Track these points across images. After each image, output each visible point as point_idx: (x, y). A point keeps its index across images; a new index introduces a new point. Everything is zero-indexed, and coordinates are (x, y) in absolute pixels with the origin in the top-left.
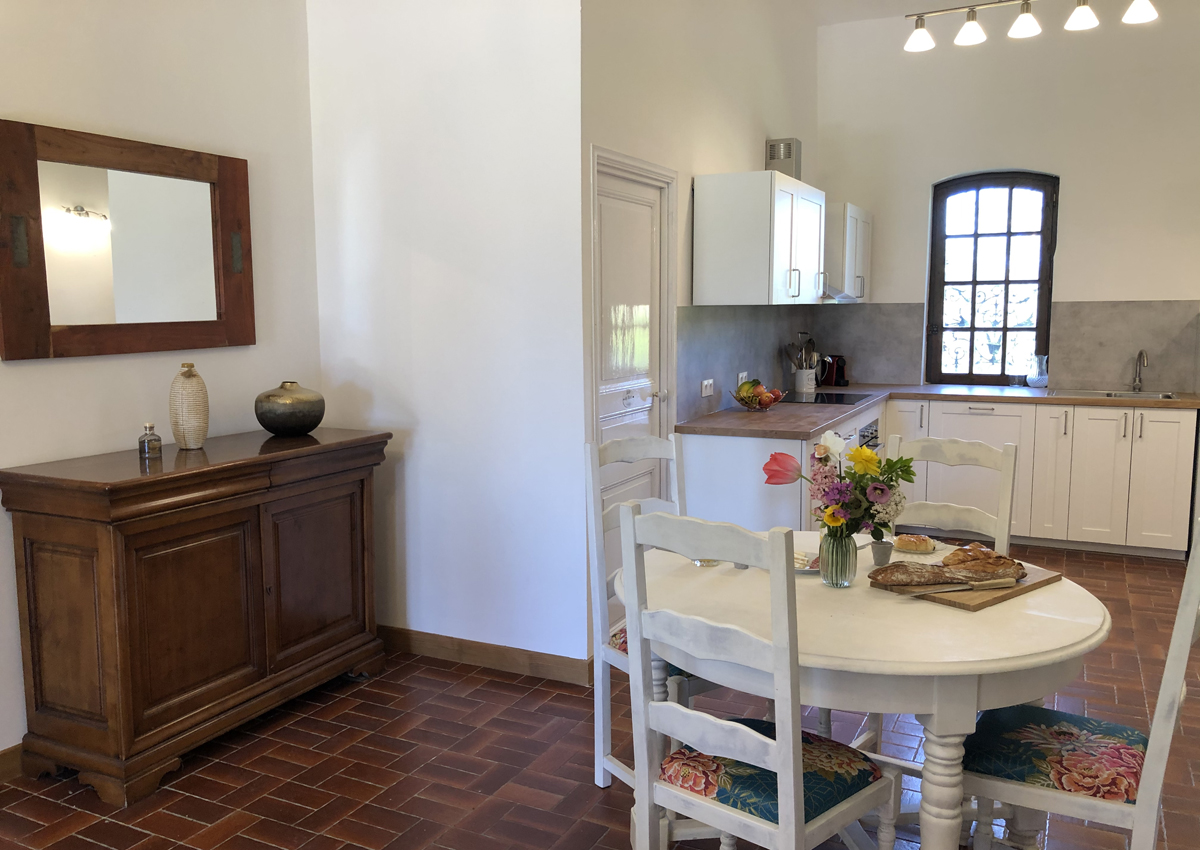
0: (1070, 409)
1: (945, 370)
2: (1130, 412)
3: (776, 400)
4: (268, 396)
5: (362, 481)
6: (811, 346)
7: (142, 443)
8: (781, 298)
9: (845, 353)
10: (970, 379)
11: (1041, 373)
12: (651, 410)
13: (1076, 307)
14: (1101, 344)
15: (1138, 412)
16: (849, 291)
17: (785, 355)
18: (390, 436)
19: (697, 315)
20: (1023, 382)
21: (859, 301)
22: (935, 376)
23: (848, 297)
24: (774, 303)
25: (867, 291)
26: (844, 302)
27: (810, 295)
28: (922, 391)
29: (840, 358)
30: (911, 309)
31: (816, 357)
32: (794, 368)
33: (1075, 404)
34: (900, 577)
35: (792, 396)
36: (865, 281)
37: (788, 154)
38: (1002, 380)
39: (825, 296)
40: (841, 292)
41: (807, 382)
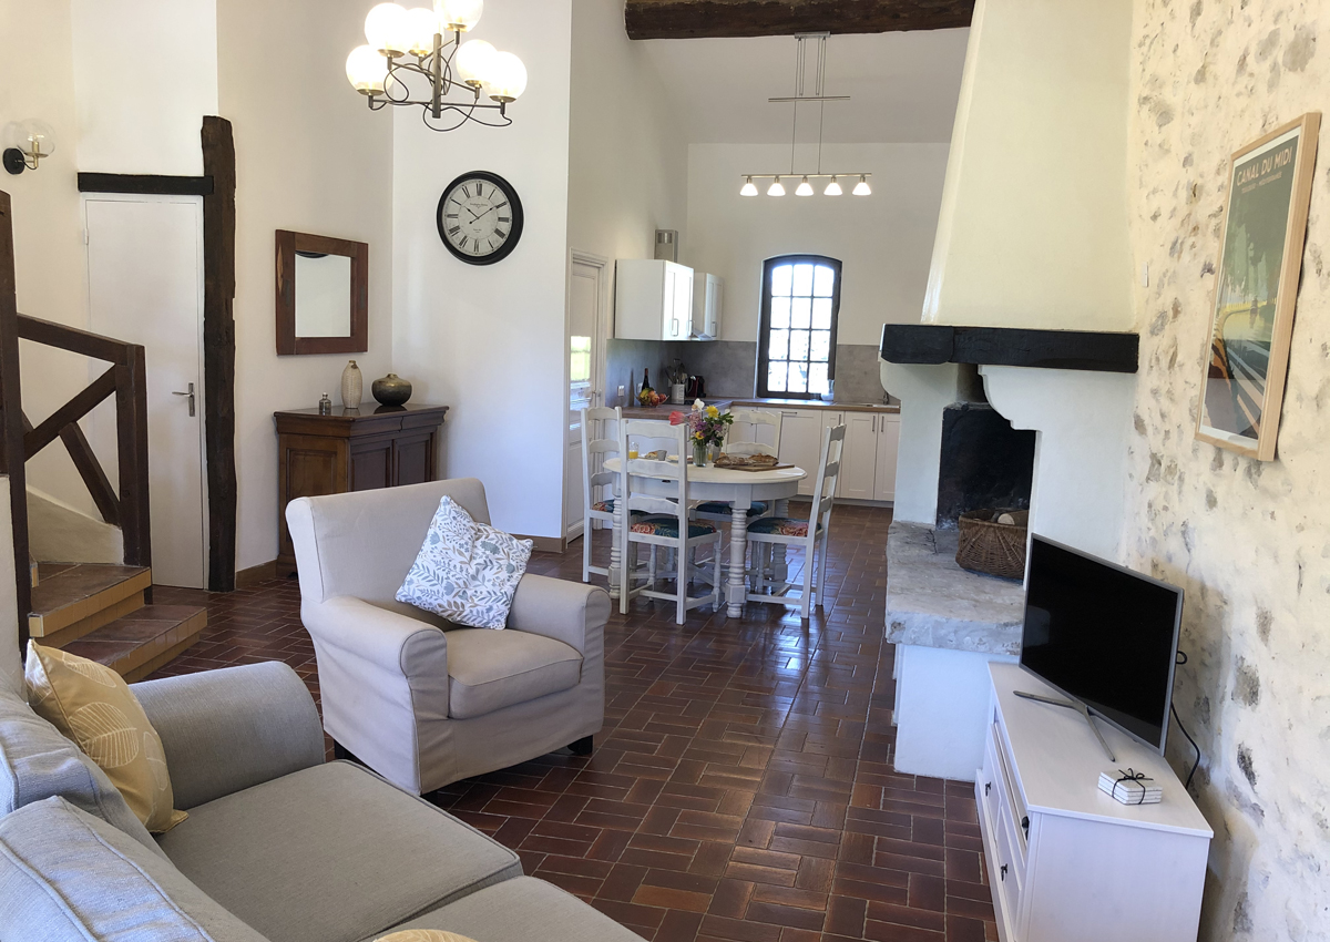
0: (842, 413)
1: (770, 389)
2: (876, 415)
3: (661, 400)
4: (380, 382)
5: (432, 434)
6: (682, 368)
7: (321, 404)
8: (668, 336)
9: (704, 375)
10: (786, 395)
11: (830, 392)
12: (591, 401)
13: (851, 348)
14: (866, 373)
15: (881, 415)
16: (707, 332)
17: (664, 373)
18: (448, 408)
19: (618, 344)
20: (819, 397)
21: (714, 339)
22: (763, 392)
23: (706, 336)
24: (665, 339)
25: (719, 331)
26: (704, 339)
27: (684, 335)
28: (755, 401)
29: (701, 377)
30: (748, 345)
31: (684, 376)
32: (670, 383)
33: (845, 410)
34: (726, 461)
35: (670, 401)
36: (719, 324)
37: (670, 241)
38: (807, 396)
39: (692, 335)
40: (702, 332)
41: (679, 392)
